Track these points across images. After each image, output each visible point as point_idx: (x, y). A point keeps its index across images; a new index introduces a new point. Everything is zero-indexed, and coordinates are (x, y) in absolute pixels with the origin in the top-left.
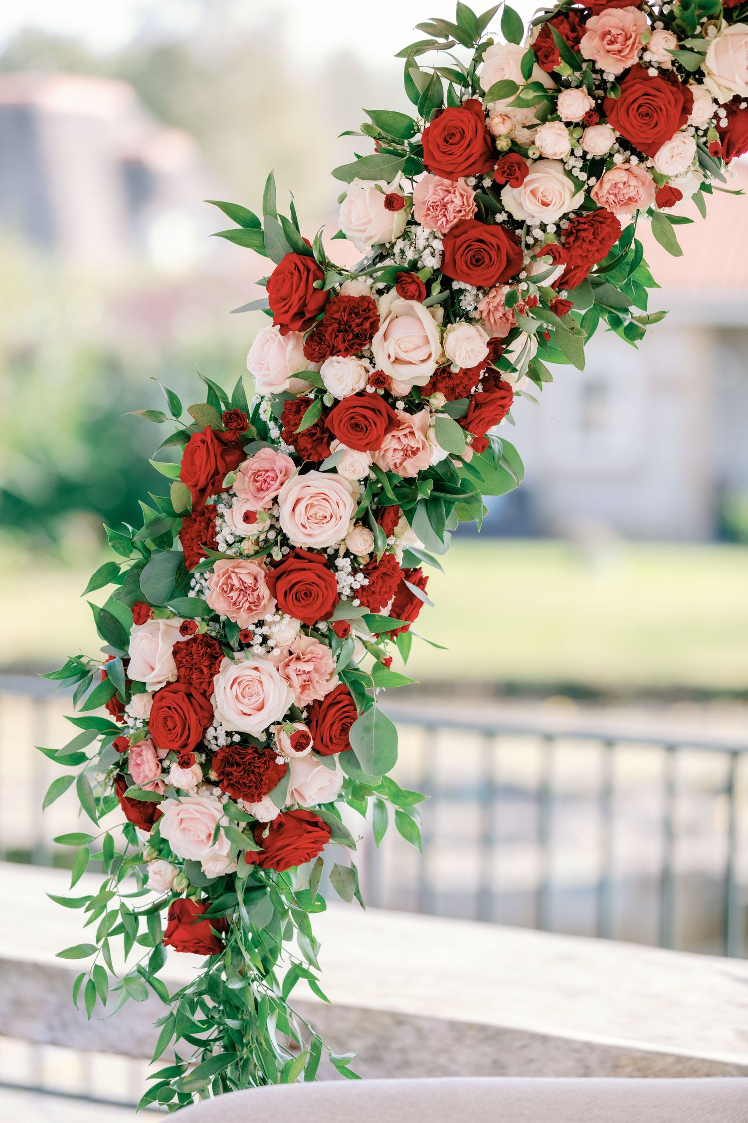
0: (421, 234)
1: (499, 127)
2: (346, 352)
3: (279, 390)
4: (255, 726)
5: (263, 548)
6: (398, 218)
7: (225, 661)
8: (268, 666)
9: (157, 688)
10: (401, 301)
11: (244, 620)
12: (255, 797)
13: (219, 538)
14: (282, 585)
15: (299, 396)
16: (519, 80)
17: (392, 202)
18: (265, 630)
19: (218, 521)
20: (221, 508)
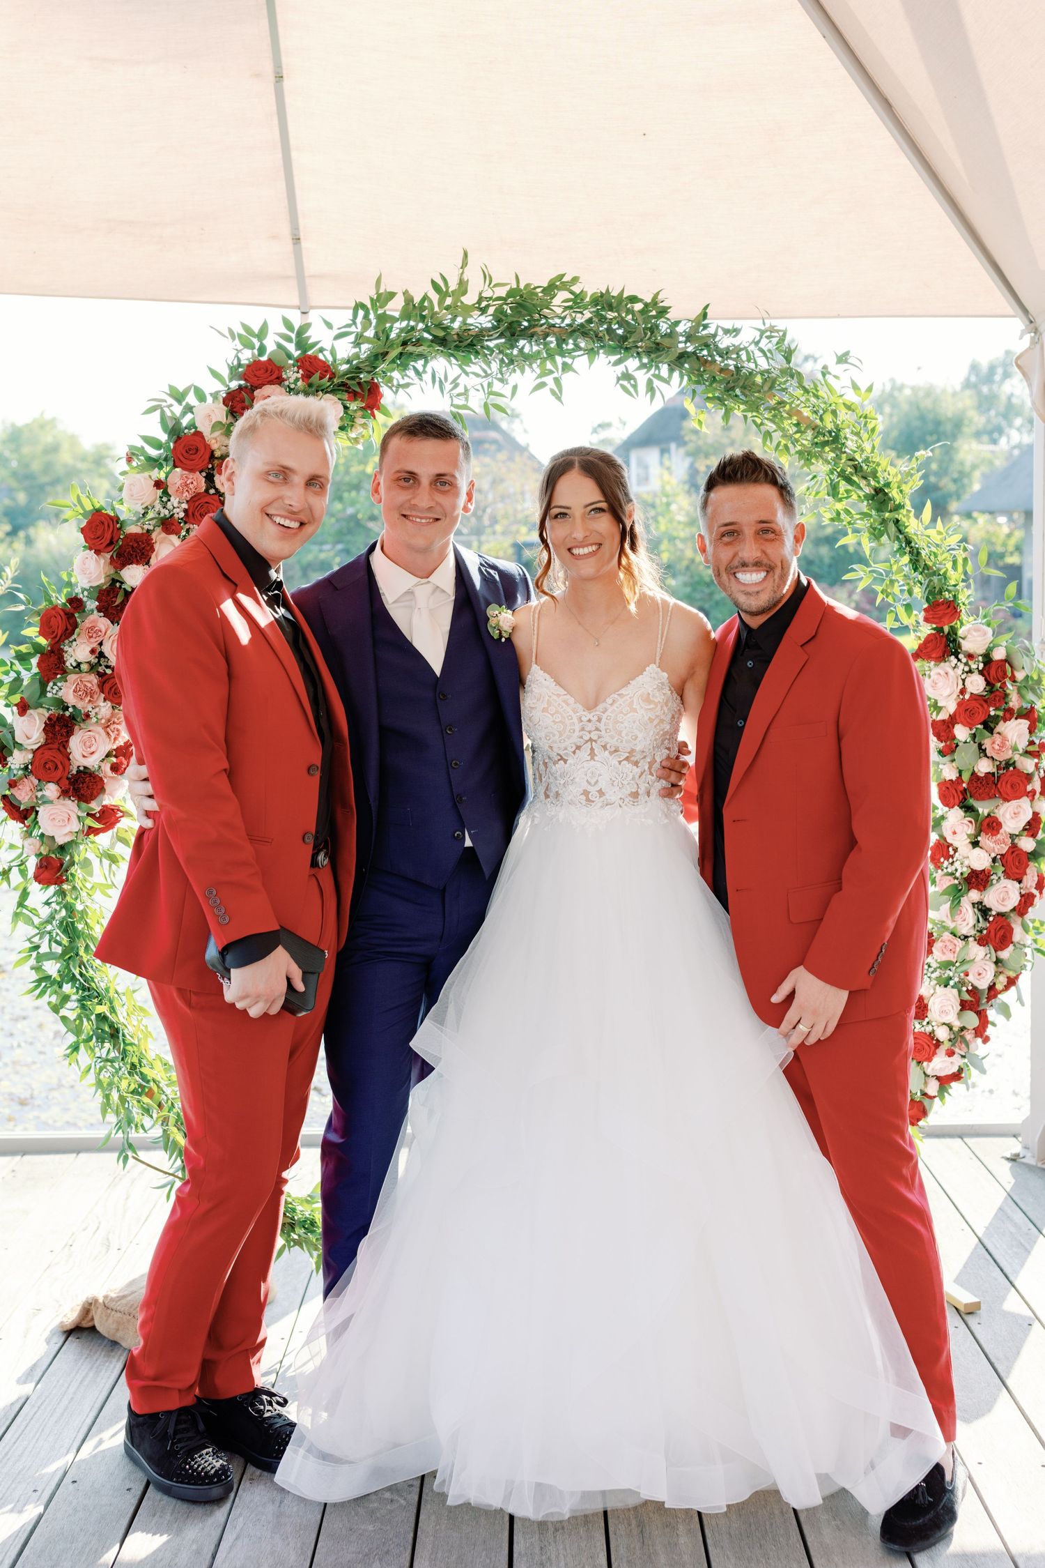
0: (174, 501)
1: (215, 446)
2: (138, 563)
3: (95, 584)
4: (92, 762)
5: (93, 667)
6: (160, 492)
7: (76, 728)
8: (100, 729)
9: (35, 747)
10: (163, 535)
11: (84, 706)
12: (87, 802)
13: (68, 664)
14: (107, 686)
15: (104, 587)
16: (224, 421)
17: (158, 484)
18: (97, 710)
19: (65, 655)
20: (66, 648)
